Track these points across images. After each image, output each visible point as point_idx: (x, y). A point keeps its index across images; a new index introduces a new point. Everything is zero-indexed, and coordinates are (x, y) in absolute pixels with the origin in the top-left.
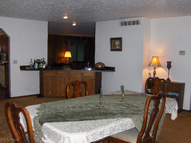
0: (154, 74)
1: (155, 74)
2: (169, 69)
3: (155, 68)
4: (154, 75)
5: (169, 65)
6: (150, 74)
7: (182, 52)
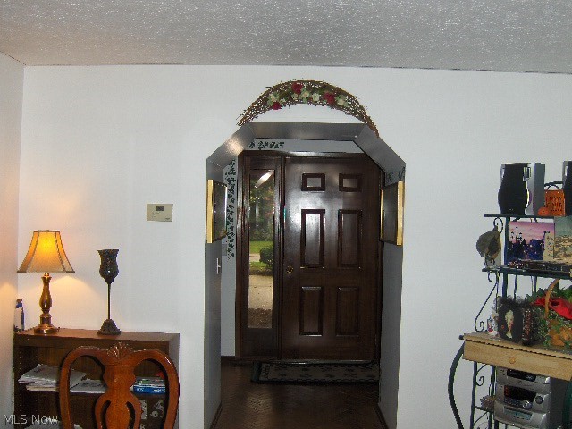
0: (42, 304)
1: (46, 304)
2: (109, 280)
3: (46, 281)
4: (43, 309)
5: (109, 265)
6: (19, 304)
7: (160, 208)
